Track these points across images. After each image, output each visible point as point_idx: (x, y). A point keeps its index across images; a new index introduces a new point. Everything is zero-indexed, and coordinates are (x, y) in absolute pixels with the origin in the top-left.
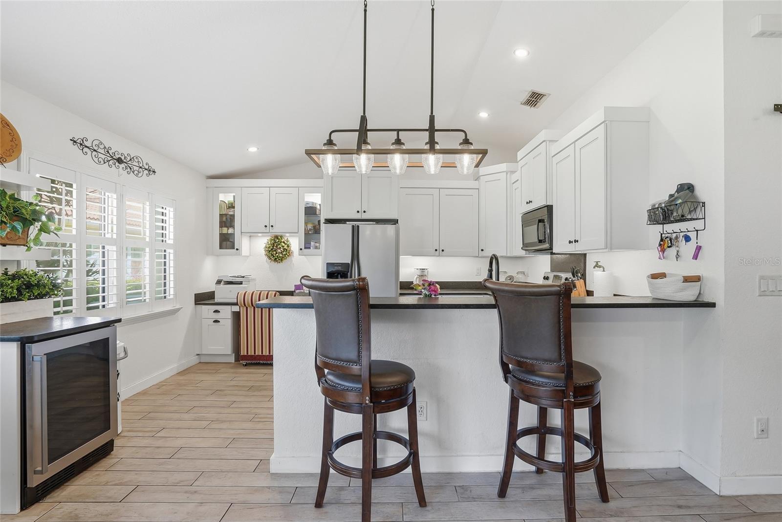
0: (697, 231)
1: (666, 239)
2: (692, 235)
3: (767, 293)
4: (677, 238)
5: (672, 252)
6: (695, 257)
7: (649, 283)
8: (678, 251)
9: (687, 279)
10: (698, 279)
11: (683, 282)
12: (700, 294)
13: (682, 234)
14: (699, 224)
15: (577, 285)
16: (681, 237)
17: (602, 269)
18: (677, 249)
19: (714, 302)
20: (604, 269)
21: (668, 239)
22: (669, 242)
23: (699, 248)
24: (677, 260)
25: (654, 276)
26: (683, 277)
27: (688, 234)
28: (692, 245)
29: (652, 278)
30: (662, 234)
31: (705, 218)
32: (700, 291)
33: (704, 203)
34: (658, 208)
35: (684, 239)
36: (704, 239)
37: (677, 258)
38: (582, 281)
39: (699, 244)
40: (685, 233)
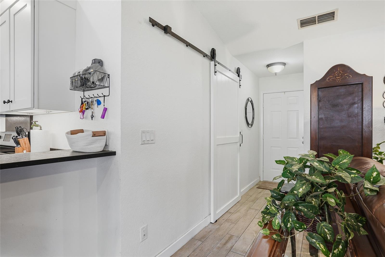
0: (104, 96)
1: (84, 102)
2: (101, 99)
3: (146, 142)
4: (92, 102)
5: (88, 113)
6: (103, 117)
7: (68, 138)
8: (93, 112)
9: (95, 134)
10: (104, 134)
11: (93, 136)
12: (106, 145)
13: (95, 99)
14: (105, 91)
15: (21, 142)
16: (95, 101)
17: (39, 128)
18: (92, 110)
19: (115, 151)
20: (41, 128)
21: (86, 103)
22: (87, 105)
23: (105, 110)
24: (92, 120)
25: (73, 133)
26: (92, 132)
27: (99, 99)
28: (101, 107)
29: (71, 134)
30: (82, 99)
31: (109, 87)
32: (106, 143)
33: (109, 75)
34: (77, 76)
35: (96, 103)
36: (108, 103)
37: (92, 118)
38: (26, 139)
39: (106, 107)
40: (97, 98)
